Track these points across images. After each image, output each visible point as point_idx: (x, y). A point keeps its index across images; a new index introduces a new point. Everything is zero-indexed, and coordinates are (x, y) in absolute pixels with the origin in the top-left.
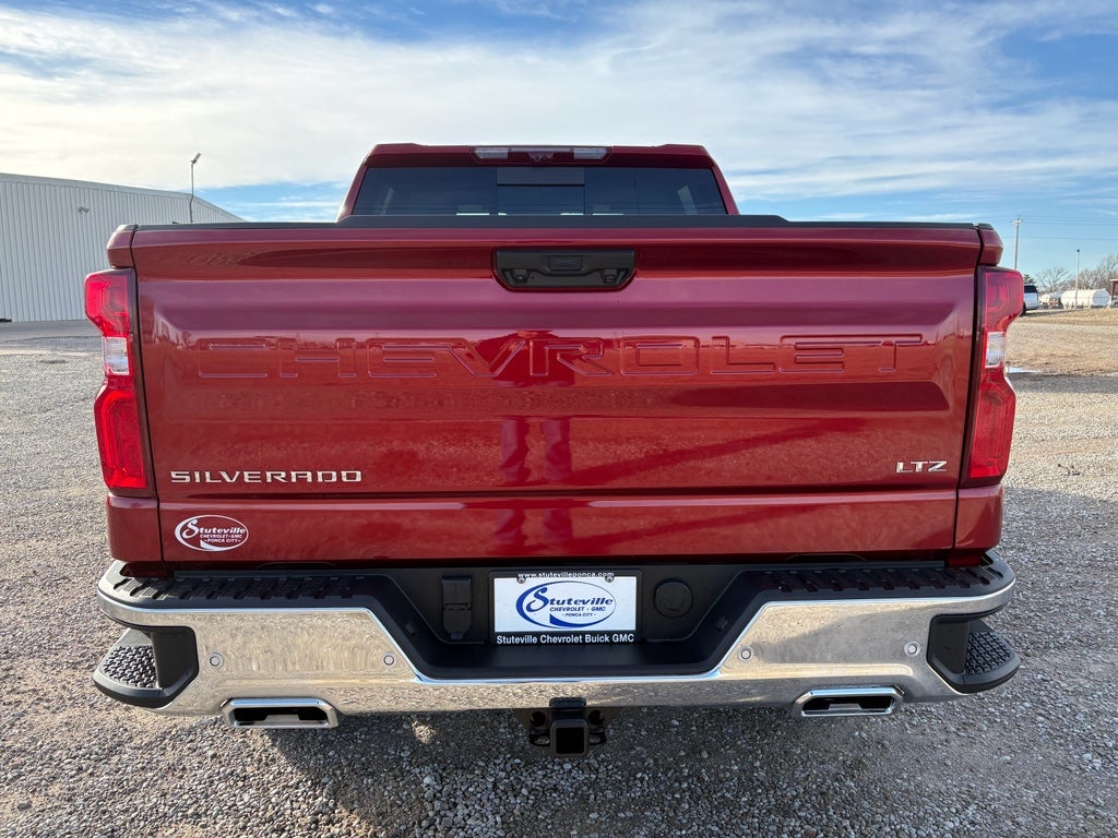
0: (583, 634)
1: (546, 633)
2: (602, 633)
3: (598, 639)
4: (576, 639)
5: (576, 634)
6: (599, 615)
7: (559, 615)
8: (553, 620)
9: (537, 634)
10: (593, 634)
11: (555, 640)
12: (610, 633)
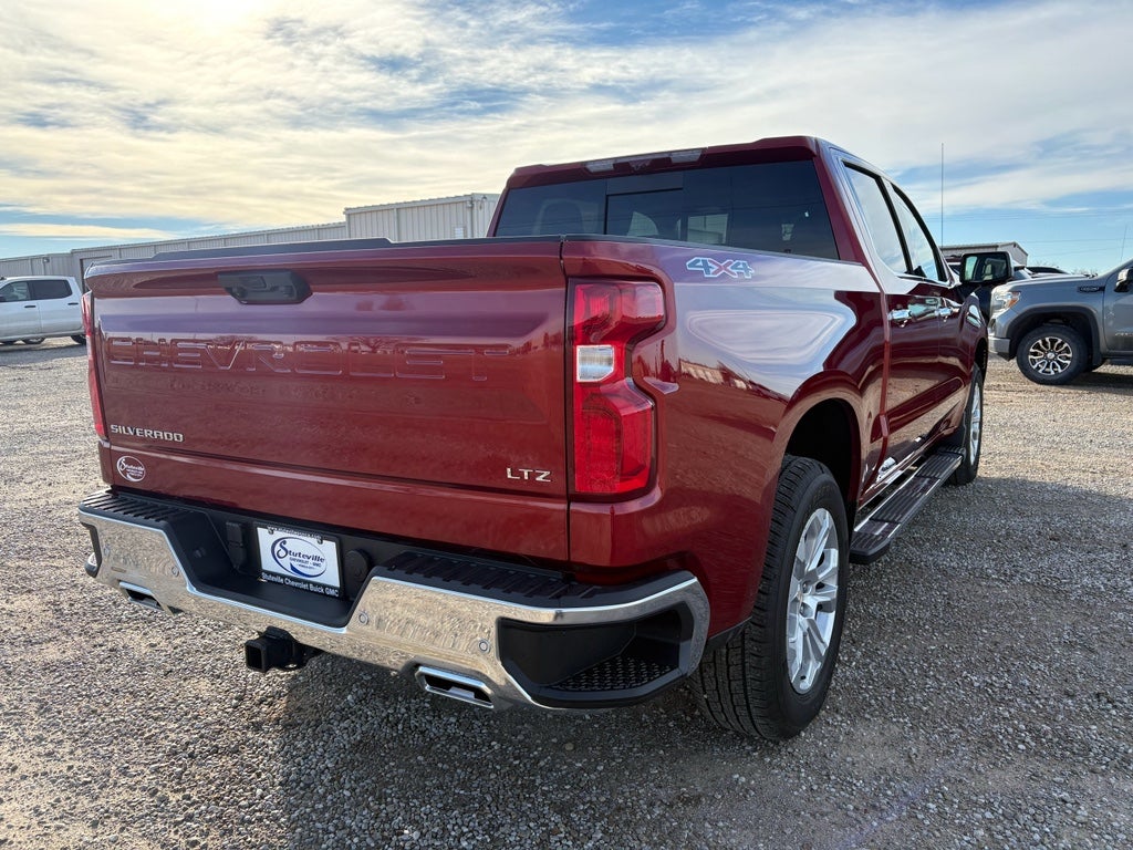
0: (309, 582)
1: (289, 577)
2: (319, 585)
3: (316, 589)
4: (305, 586)
5: (305, 582)
6: (317, 571)
7: (296, 564)
8: (293, 568)
9: (283, 577)
10: (315, 584)
11: (293, 583)
12: (324, 586)
